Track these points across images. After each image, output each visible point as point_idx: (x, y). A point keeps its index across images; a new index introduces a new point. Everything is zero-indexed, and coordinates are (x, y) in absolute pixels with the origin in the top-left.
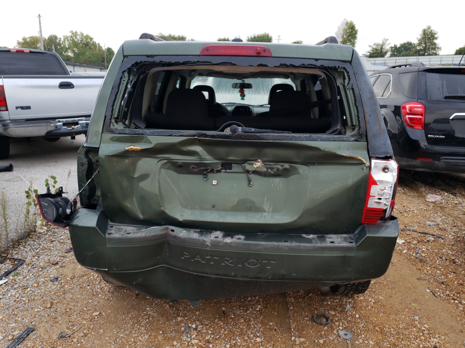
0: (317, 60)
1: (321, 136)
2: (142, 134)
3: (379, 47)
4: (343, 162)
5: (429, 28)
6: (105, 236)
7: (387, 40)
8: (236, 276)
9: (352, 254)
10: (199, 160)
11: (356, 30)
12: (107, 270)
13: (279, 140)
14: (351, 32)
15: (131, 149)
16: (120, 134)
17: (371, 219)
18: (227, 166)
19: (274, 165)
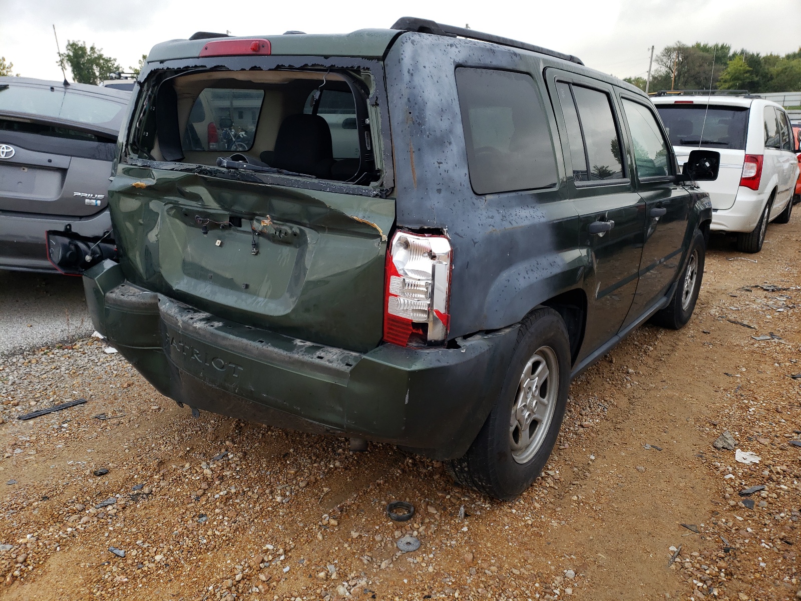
0: (326, 57)
1: (332, 183)
2: (149, 167)
4: (356, 230)
6: (105, 294)
9: (343, 384)
10: (200, 208)
13: (278, 185)
15: (138, 184)
16: (132, 165)
17: (397, 335)
18: (236, 221)
19: (283, 225)
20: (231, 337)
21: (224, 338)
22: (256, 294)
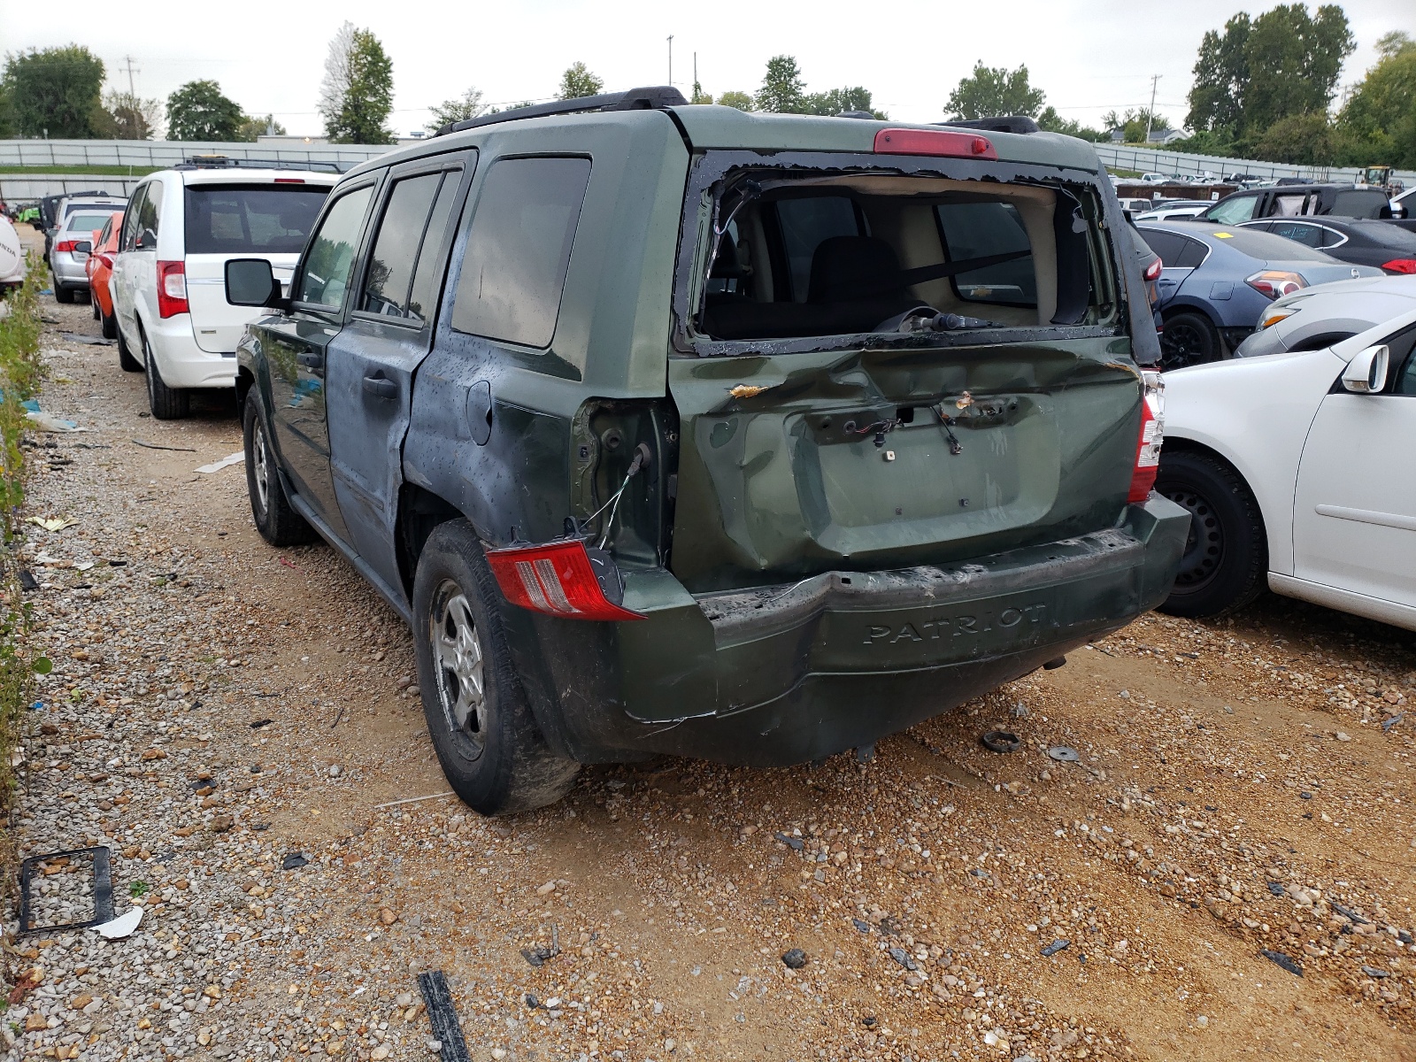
0: (1061, 168)
2: (758, 353)
3: (461, 114)
5: (581, 68)
6: (712, 624)
7: (478, 94)
8: (980, 655)
11: (385, 57)
12: (714, 713)
14: (374, 64)
15: (741, 392)
16: (710, 356)
18: (906, 415)
19: (994, 399)
20: (1023, 569)
21: (1017, 575)
22: (982, 506)
